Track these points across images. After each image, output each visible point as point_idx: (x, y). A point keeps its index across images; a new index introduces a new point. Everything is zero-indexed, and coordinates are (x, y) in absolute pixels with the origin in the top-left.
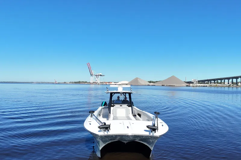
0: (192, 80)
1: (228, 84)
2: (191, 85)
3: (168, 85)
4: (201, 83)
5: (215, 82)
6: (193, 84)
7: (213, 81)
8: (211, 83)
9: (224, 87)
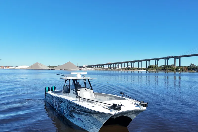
0: (84, 65)
1: (106, 68)
2: (83, 69)
3: (65, 69)
4: (89, 68)
5: (98, 67)
6: (84, 68)
7: (97, 66)
8: (95, 68)
9: (103, 70)
